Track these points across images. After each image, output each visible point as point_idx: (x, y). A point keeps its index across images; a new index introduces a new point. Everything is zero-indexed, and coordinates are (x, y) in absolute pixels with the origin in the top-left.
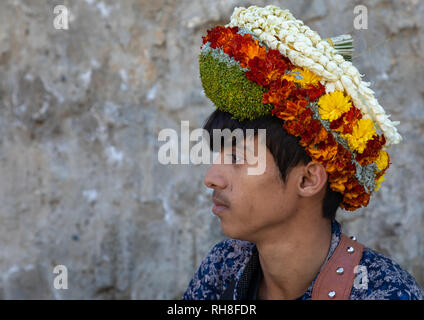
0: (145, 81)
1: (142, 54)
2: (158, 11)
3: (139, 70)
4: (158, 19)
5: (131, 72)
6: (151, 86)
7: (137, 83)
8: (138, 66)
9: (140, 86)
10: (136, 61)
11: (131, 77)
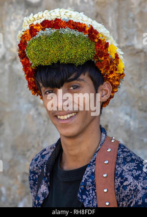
0: (17, 196)
1: (17, 178)
2: (28, 150)
3: (14, 188)
4: (27, 156)
5: (9, 189)
6: (21, 199)
7: (12, 197)
8: (13, 185)
9: (13, 199)
10: (11, 182)
11: (8, 193)
